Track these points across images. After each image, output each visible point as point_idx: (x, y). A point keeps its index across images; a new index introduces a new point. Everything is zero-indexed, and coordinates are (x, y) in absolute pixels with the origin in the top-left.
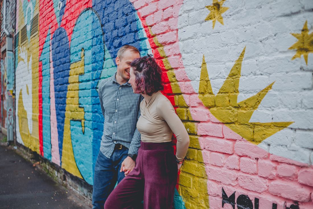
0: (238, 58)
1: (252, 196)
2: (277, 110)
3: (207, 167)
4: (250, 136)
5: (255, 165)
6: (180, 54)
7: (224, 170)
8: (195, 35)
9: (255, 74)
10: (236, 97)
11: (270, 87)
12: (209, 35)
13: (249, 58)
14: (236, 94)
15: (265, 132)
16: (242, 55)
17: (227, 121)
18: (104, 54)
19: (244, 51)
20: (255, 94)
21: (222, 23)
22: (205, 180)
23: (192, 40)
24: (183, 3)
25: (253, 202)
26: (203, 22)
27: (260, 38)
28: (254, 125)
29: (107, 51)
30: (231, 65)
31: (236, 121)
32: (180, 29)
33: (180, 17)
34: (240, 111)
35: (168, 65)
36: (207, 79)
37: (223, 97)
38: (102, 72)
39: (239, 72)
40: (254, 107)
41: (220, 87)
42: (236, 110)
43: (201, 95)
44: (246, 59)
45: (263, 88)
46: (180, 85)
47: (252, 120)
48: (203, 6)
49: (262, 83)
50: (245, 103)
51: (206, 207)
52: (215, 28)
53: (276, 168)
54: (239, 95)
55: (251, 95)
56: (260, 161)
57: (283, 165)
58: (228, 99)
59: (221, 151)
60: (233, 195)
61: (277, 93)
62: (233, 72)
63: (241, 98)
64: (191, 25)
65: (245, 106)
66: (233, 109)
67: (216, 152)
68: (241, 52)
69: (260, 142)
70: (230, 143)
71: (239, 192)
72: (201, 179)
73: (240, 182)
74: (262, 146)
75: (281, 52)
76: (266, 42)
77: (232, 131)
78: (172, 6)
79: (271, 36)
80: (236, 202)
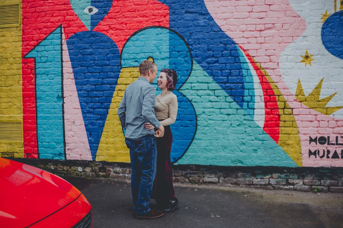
0: (320, 81)
1: (326, 136)
2: (338, 102)
3: (300, 128)
4: (326, 112)
5: (327, 124)
6: (280, 76)
7: (310, 128)
8: (292, 68)
9: (328, 88)
10: (319, 97)
11: (336, 93)
12: (302, 69)
13: (325, 82)
14: (319, 96)
15: (333, 110)
16: (322, 80)
17: (313, 107)
18: (191, 66)
19: (323, 79)
20: (328, 96)
21: (311, 65)
22: (298, 135)
23: (291, 70)
24: (283, 50)
25: (327, 138)
26: (298, 62)
27: (331, 75)
28: (327, 108)
29: (195, 64)
30: (317, 84)
31: (318, 107)
32: (281, 63)
33: (281, 57)
34: (320, 103)
35: (271, 80)
36: (301, 89)
37: (311, 97)
38: (189, 79)
39: (321, 87)
40: (328, 101)
41: (310, 92)
42: (318, 102)
43: (296, 96)
44: (324, 82)
45: (332, 94)
46: (281, 91)
47: (327, 106)
48: (299, 55)
49: (332, 92)
50: (323, 100)
51: (299, 147)
52: (306, 66)
53: (337, 123)
54: (320, 96)
55: (326, 97)
56: (330, 122)
57: (340, 121)
58: (314, 98)
59: (310, 120)
60: (316, 138)
61: (338, 96)
62: (318, 87)
63: (321, 97)
64: (289, 62)
65: (323, 101)
66: (316, 102)
67: (306, 121)
68: (322, 79)
69: (330, 114)
70: (315, 116)
71: (319, 136)
72: (296, 135)
73: (320, 132)
74: (331, 116)
75: (341, 81)
76: (334, 76)
77: (316, 111)
78: (275, 50)
79: (337, 75)
80: (318, 140)
